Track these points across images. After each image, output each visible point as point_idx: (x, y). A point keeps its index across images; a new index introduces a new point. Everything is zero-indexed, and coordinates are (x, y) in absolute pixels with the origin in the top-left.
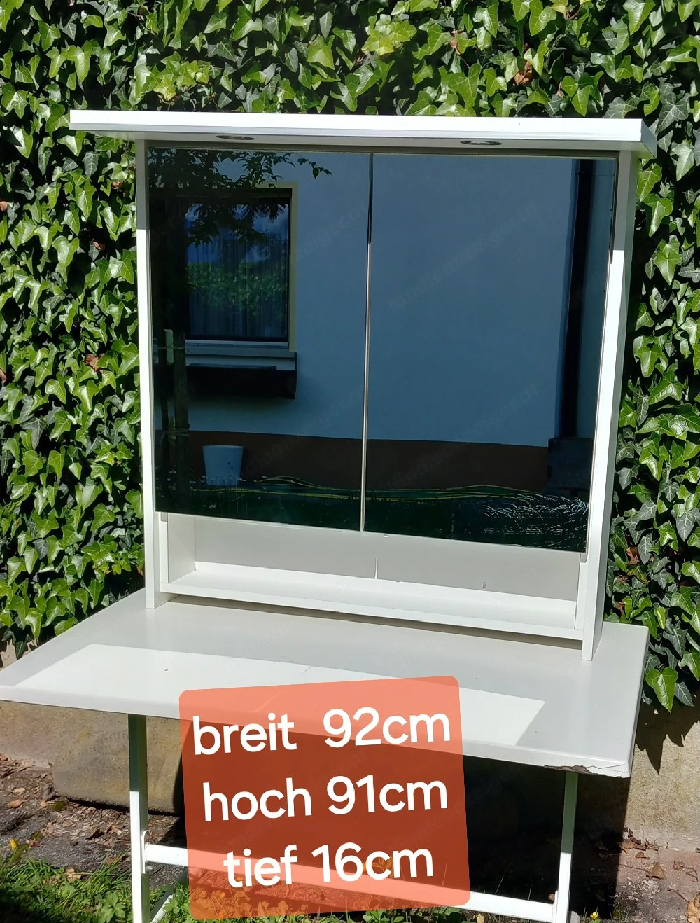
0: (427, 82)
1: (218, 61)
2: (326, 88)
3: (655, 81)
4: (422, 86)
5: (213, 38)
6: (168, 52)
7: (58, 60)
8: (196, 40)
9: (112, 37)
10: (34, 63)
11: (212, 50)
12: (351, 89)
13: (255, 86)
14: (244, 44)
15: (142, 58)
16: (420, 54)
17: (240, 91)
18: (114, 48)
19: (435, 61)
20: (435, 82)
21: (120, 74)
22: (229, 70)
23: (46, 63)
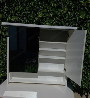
2: (32, 20)
3: (71, 21)
5: (18, 14)
6: (12, 15)
8: (16, 14)
9: (5, 13)
12: (35, 20)
14: (22, 15)
15: (9, 16)
16: (44, 17)
20: (45, 20)
21: (6, 17)
22: (20, 18)
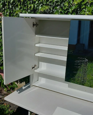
0: (84, 8)
1: (51, 6)
2: (67, 9)
4: (83, 9)
5: (50, 2)
6: (44, 4)
7: (29, 6)
8: (48, 3)
9: (37, 2)
10: (26, 6)
11: (50, 4)
12: (71, 9)
13: (56, 9)
14: (55, 3)
15: (40, 5)
16: (83, 3)
17: (54, 10)
18: (37, 4)
19: (85, 5)
20: (85, 8)
22: (52, 7)
23: (28, 6)
